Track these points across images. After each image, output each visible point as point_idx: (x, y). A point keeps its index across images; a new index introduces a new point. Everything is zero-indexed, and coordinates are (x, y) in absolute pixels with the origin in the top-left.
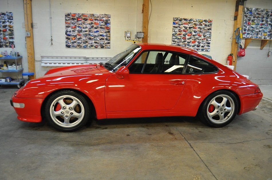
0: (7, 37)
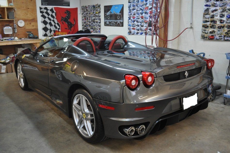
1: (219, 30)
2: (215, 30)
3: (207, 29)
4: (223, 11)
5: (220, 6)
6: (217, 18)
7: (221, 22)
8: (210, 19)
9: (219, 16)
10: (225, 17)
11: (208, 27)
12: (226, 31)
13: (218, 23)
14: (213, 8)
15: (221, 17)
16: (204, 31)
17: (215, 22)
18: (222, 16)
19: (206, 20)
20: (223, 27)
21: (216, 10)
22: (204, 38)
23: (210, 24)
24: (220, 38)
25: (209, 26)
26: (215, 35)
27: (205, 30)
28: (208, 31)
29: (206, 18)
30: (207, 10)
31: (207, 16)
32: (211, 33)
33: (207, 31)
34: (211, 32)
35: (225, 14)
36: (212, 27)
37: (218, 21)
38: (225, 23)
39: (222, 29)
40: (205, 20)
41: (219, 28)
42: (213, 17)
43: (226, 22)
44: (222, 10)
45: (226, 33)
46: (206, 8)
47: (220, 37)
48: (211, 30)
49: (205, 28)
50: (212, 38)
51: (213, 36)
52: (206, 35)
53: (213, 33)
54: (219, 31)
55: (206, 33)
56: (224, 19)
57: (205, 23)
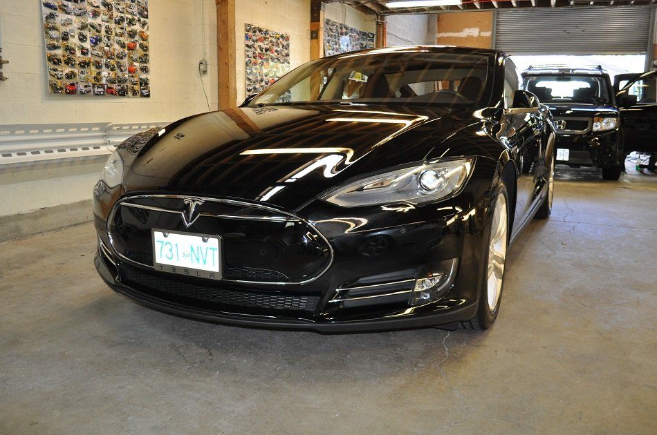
1: (82, 70)
2: (76, 71)
5: (75, 15)
7: (83, 53)
9: (77, 36)
10: (88, 41)
11: (59, 61)
12: (94, 74)
13: (78, 53)
15: (80, 39)
16: (53, 73)
17: (70, 50)
18: (83, 38)
19: (53, 44)
21: (68, 23)
22: (55, 89)
23: (64, 56)
24: (86, 89)
25: (62, 58)
26: (77, 83)
27: (55, 70)
28: (62, 71)
29: (53, 39)
31: (54, 34)
32: (69, 76)
33: (60, 73)
34: (67, 74)
37: (77, 49)
38: (90, 56)
39: (86, 70)
40: (51, 42)
41: (81, 66)
42: (65, 37)
43: (92, 54)
44: (80, 25)
45: (95, 77)
47: (86, 86)
48: (67, 70)
49: (55, 63)
50: (72, 91)
51: (73, 85)
52: (59, 83)
53: (72, 78)
54: (82, 73)
55: (58, 78)
56: (87, 45)
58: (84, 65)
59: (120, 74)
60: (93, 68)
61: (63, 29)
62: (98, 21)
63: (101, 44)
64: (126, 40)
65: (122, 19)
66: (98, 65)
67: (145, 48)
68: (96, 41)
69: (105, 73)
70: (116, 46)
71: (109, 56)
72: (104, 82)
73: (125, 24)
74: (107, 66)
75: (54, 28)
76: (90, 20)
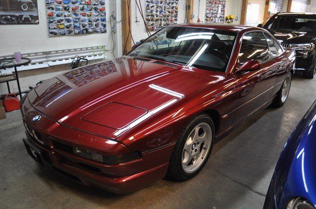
0: (173, 18)
3: (149, 22)
4: (157, 8)
6: (154, 13)
8: (150, 14)
13: (155, 17)
14: (151, 5)
18: (157, 11)
20: (158, 20)
21: (153, 6)
30: (148, 5)
31: (149, 11)
32: (152, 25)
35: (158, 10)
36: (152, 20)
46: (147, 3)
48: (151, 23)
56: (158, 13)
57: (148, 17)
58: (157, 20)
59: (168, 22)
60: (159, 21)
61: (151, 9)
62: (162, 5)
63: (162, 13)
64: (170, 10)
65: (170, 3)
66: (161, 20)
67: (176, 12)
68: (161, 12)
69: (163, 23)
70: (167, 13)
71: (165, 16)
72: (162, 25)
73: (170, 4)
74: (164, 20)
75: (148, 9)
76: (160, 5)
